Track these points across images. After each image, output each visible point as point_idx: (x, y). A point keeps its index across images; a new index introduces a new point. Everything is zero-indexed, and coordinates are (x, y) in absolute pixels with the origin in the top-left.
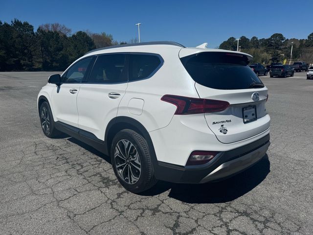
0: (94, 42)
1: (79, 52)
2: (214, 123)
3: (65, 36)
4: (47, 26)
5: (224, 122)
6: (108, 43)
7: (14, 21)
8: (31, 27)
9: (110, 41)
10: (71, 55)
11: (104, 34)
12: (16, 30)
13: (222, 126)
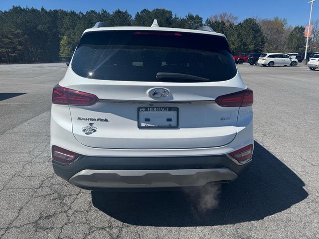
0: (262, 28)
1: (242, 40)
2: (79, 119)
3: (231, 25)
4: (216, 17)
5: (95, 120)
6: (279, 29)
7: (187, 15)
8: (201, 19)
9: (283, 26)
10: (233, 44)
11: (276, 19)
12: (188, 23)
13: (91, 124)
